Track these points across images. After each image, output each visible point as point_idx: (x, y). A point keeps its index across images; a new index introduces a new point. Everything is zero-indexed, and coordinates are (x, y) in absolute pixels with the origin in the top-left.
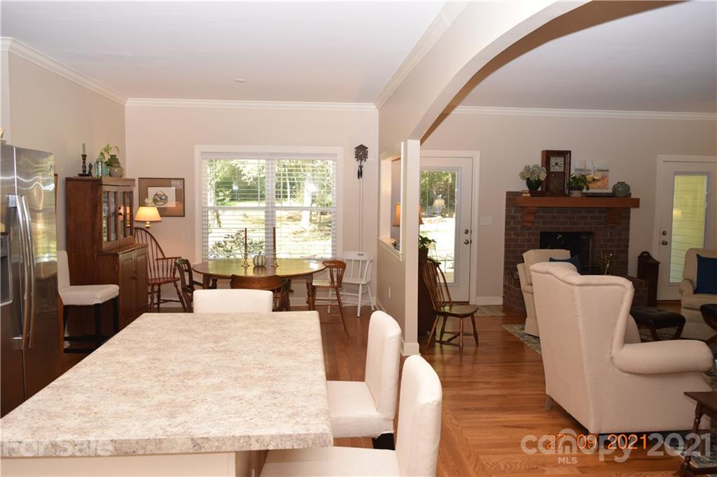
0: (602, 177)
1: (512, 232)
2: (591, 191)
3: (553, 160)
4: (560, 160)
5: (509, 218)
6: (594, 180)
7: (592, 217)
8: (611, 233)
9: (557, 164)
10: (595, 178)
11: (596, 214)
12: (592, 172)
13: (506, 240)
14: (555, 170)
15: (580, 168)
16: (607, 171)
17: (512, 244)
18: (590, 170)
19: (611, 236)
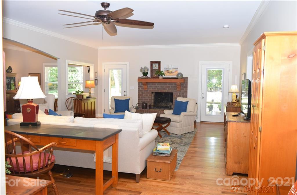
0: (175, 71)
1: (141, 92)
2: (165, 76)
3: (154, 65)
4: (157, 65)
5: (139, 86)
6: (172, 72)
7: (172, 87)
8: (179, 93)
9: (155, 66)
10: (173, 71)
11: (173, 86)
12: (172, 69)
13: (139, 95)
14: (155, 69)
15: (166, 67)
16: (178, 68)
17: (141, 96)
18: (170, 68)
19: (179, 94)
